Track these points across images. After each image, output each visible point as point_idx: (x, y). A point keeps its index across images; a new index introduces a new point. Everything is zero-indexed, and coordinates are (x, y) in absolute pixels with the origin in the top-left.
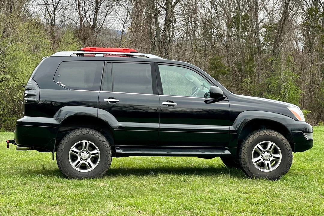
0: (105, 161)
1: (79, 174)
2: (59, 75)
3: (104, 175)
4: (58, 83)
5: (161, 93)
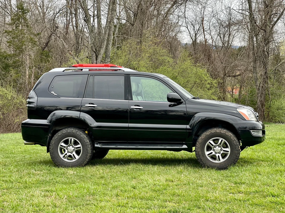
0: (86, 153)
1: (66, 164)
2: (52, 87)
3: (85, 164)
4: (52, 92)
5: (130, 99)
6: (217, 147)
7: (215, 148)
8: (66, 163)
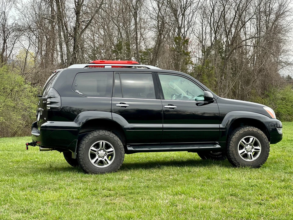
0: (120, 157)
2: (76, 85)
3: (118, 169)
4: (76, 91)
5: (162, 98)
6: (249, 145)
7: (246, 147)
8: (98, 169)
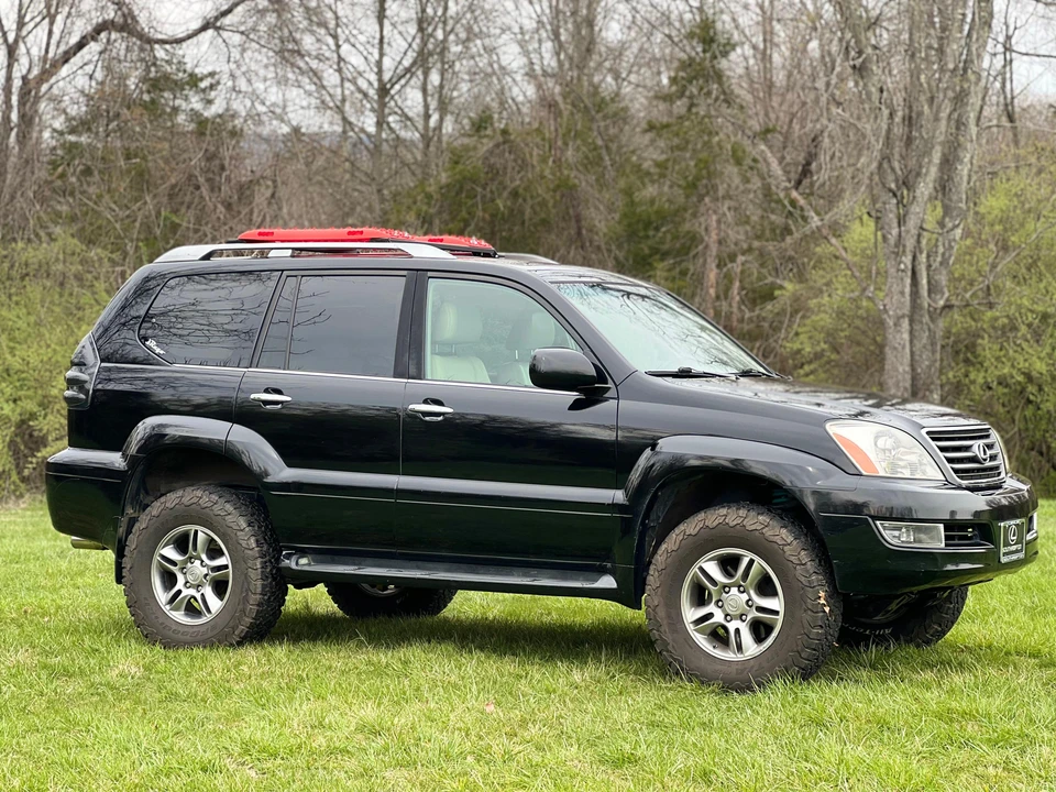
0: (242, 592)
4: (148, 343)
5: (416, 375)
6: (734, 590)
7: (724, 596)
